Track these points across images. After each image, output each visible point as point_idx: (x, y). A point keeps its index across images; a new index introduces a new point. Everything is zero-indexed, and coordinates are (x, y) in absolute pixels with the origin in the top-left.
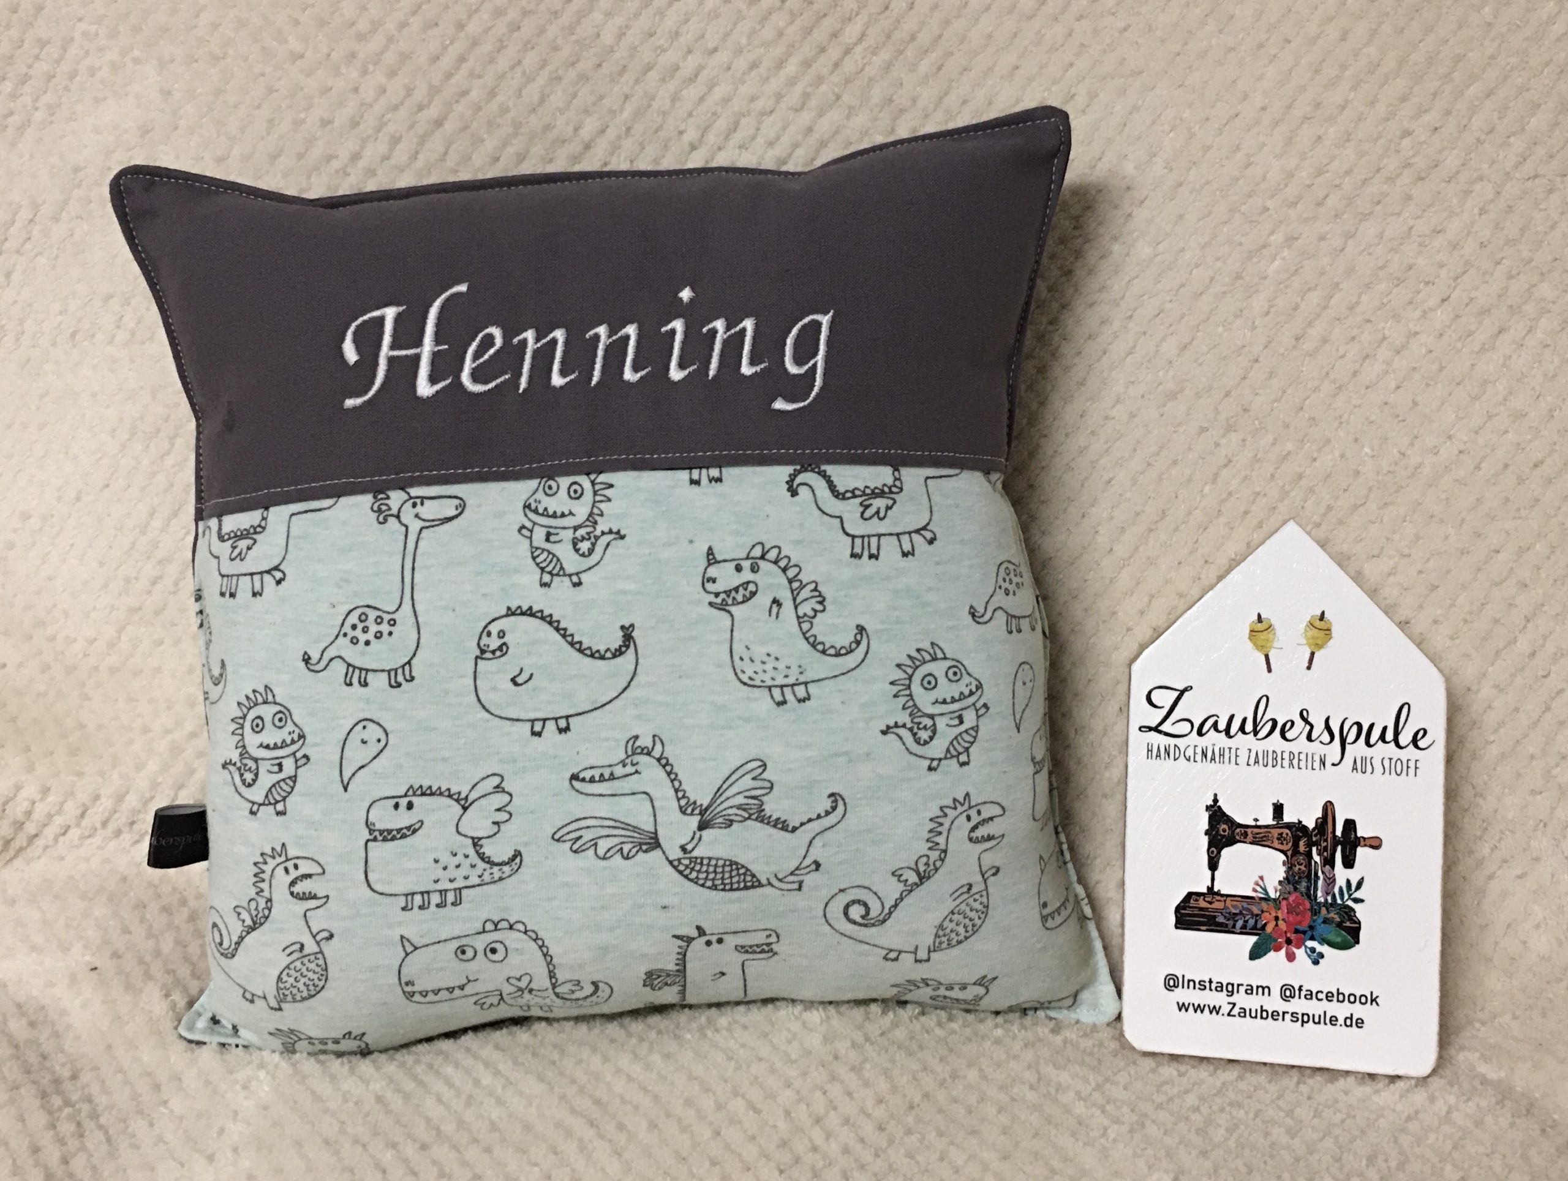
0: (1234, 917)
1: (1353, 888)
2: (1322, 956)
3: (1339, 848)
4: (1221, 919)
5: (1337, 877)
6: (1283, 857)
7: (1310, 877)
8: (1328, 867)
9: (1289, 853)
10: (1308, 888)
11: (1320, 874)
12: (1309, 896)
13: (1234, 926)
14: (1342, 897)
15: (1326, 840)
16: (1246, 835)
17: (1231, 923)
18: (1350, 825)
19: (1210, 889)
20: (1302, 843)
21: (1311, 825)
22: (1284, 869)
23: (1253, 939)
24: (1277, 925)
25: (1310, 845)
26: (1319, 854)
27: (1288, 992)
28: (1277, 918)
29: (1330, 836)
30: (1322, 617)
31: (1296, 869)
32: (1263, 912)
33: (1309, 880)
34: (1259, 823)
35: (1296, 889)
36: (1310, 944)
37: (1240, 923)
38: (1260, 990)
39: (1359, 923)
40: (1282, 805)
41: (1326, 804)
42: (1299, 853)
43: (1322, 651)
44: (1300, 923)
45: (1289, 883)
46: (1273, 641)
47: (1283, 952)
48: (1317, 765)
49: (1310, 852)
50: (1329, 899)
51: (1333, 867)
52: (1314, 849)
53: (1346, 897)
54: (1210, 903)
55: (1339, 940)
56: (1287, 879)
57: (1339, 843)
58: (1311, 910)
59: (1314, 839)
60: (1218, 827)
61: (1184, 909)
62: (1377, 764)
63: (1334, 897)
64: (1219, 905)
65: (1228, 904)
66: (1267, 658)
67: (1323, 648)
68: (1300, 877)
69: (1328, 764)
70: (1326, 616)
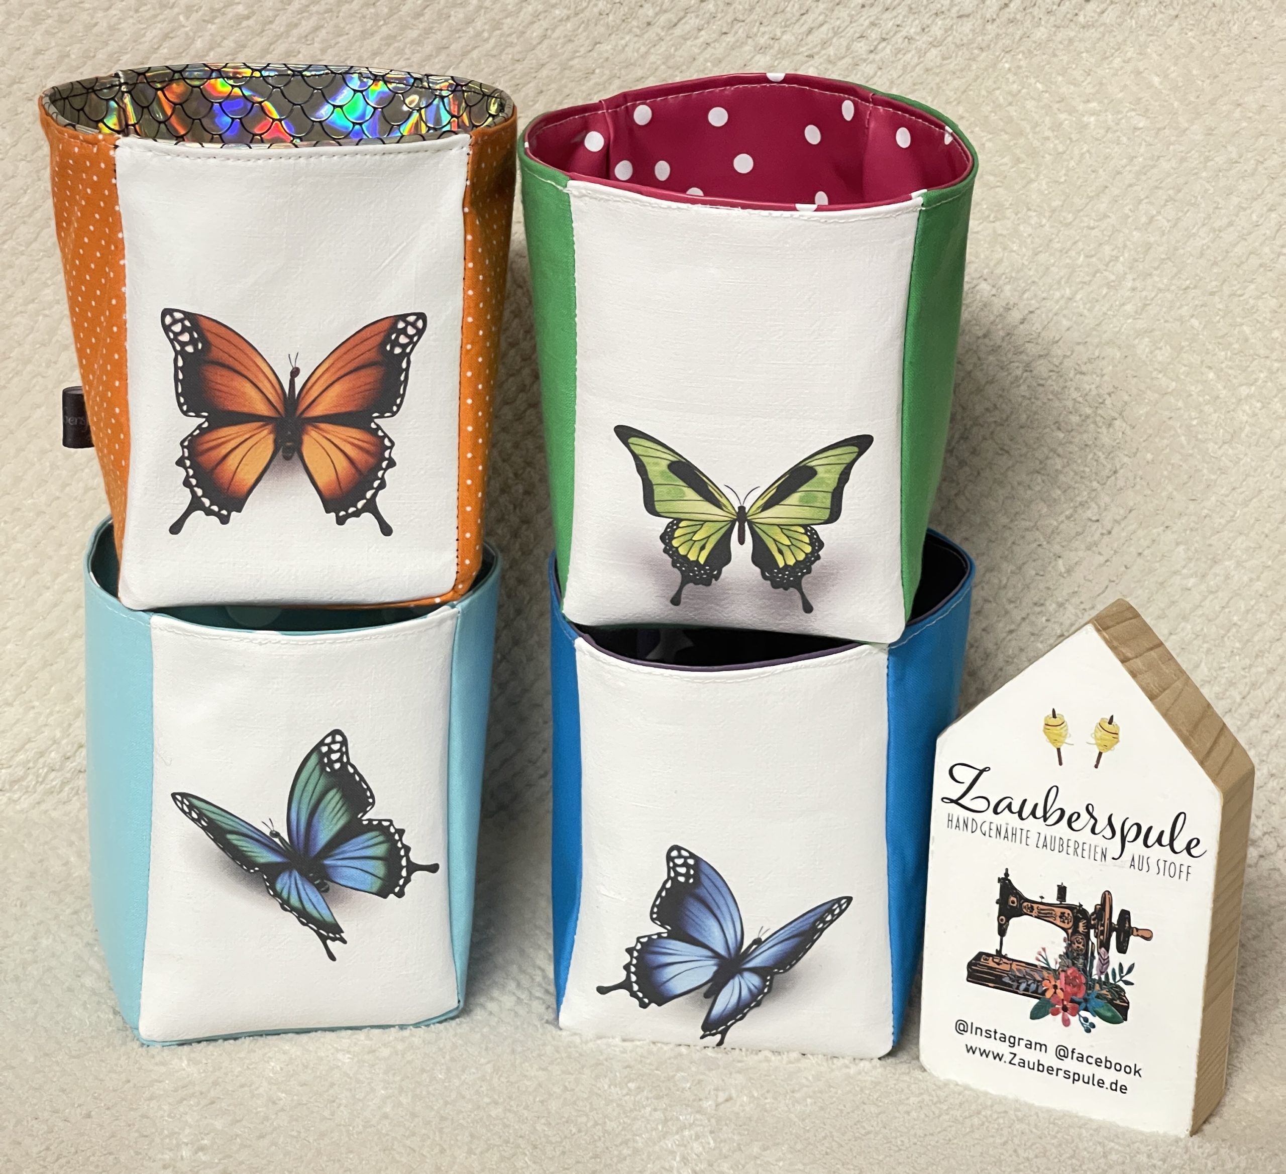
0: (1018, 979)
1: (1125, 971)
2: (1094, 1026)
3: (1114, 934)
4: (1006, 980)
5: (1110, 959)
6: (1065, 935)
7: (1087, 956)
8: (1103, 949)
9: (1070, 931)
10: (1085, 966)
11: (1096, 954)
12: (1084, 971)
13: (1018, 988)
14: (1114, 979)
15: (1103, 925)
16: (1032, 909)
17: (1015, 984)
18: (1125, 915)
19: (999, 952)
20: (1081, 924)
21: (1091, 910)
22: (1065, 945)
23: (1035, 1001)
24: (1055, 993)
25: (1088, 927)
26: (1096, 937)
27: (1062, 1052)
28: (1055, 987)
29: (1107, 922)
30: (1110, 722)
31: (1075, 946)
32: (1043, 979)
33: (1086, 959)
34: (1044, 901)
35: (1074, 964)
36: (1084, 1013)
37: (1023, 986)
38: (1038, 1046)
39: (1128, 1003)
40: (1065, 888)
41: (1104, 893)
42: (1078, 932)
43: (1109, 752)
44: (1076, 994)
45: (1068, 957)
46: (1065, 737)
47: (1060, 1016)
48: (1098, 856)
49: (1088, 933)
50: (1103, 977)
51: (1108, 950)
52: (1092, 931)
53: (1118, 978)
54: (998, 964)
55: (1109, 1014)
56: (1066, 954)
57: (1115, 929)
58: (1086, 984)
59: (1092, 922)
60: (1008, 898)
61: (975, 965)
62: (1152, 862)
63: (1107, 976)
64: (1007, 967)
65: (1014, 966)
66: (1059, 750)
67: (1110, 749)
68: (1078, 955)
69: (1109, 857)
70: (1114, 720)
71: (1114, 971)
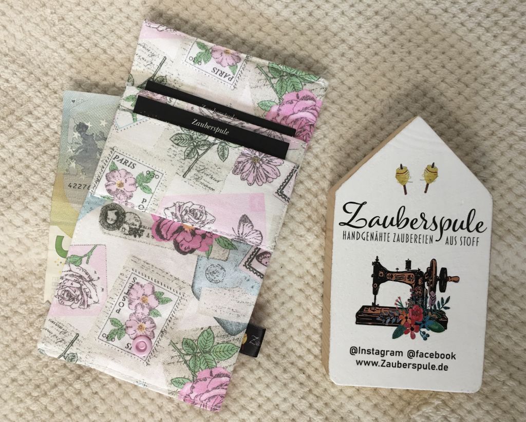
0: (385, 318)
1: (445, 302)
2: (428, 336)
3: (438, 282)
4: (379, 319)
5: (437, 296)
6: (410, 287)
7: (424, 297)
8: (432, 292)
9: (414, 285)
10: (423, 303)
11: (428, 295)
12: (422, 306)
13: (385, 322)
15: (432, 279)
16: (392, 277)
17: (384, 320)
18: (444, 270)
19: (374, 304)
20: (419, 280)
21: (424, 271)
22: (411, 293)
23: (395, 328)
24: (407, 321)
26: (428, 286)
27: (411, 354)
28: (406, 318)
29: (434, 276)
30: (433, 166)
31: (417, 293)
32: (400, 314)
34: (399, 271)
35: (416, 303)
36: (423, 330)
37: (388, 320)
38: (398, 353)
39: (447, 319)
40: (410, 261)
41: (432, 260)
42: (418, 285)
43: (433, 183)
44: (418, 320)
45: (413, 300)
46: (408, 179)
47: (409, 334)
48: (428, 241)
49: (424, 284)
50: (433, 307)
51: (435, 292)
52: (426, 283)
53: (441, 306)
54: (374, 311)
55: (437, 327)
56: (412, 298)
57: (438, 280)
58: (424, 313)
59: (426, 278)
60: (378, 273)
61: (361, 314)
62: (458, 240)
63: (435, 306)
64: (379, 312)
65: (383, 311)
66: (405, 187)
67: (433, 181)
68: (418, 297)
69: (434, 240)
70: (435, 165)
71: (438, 302)
